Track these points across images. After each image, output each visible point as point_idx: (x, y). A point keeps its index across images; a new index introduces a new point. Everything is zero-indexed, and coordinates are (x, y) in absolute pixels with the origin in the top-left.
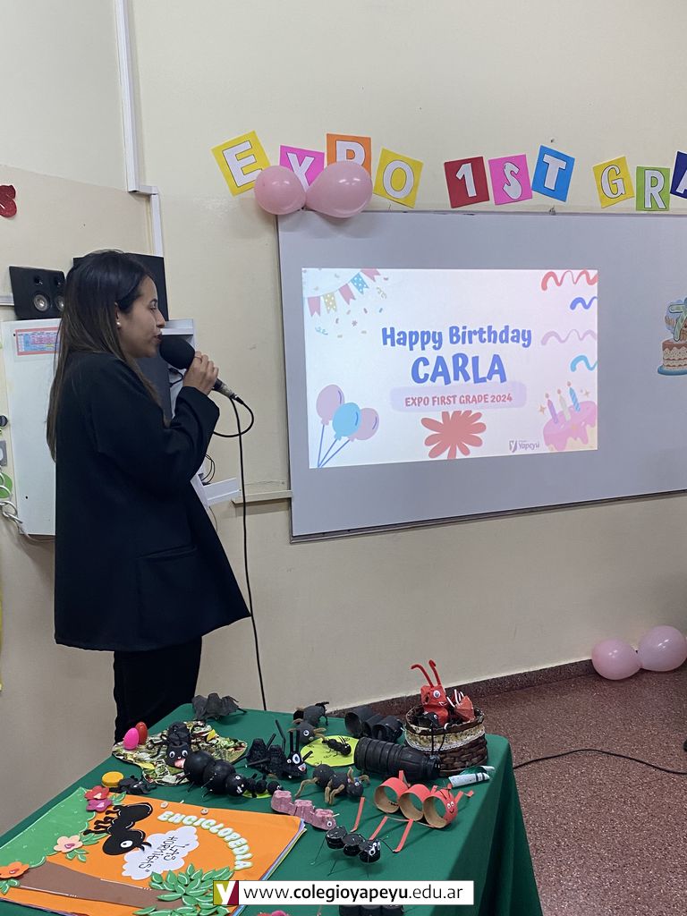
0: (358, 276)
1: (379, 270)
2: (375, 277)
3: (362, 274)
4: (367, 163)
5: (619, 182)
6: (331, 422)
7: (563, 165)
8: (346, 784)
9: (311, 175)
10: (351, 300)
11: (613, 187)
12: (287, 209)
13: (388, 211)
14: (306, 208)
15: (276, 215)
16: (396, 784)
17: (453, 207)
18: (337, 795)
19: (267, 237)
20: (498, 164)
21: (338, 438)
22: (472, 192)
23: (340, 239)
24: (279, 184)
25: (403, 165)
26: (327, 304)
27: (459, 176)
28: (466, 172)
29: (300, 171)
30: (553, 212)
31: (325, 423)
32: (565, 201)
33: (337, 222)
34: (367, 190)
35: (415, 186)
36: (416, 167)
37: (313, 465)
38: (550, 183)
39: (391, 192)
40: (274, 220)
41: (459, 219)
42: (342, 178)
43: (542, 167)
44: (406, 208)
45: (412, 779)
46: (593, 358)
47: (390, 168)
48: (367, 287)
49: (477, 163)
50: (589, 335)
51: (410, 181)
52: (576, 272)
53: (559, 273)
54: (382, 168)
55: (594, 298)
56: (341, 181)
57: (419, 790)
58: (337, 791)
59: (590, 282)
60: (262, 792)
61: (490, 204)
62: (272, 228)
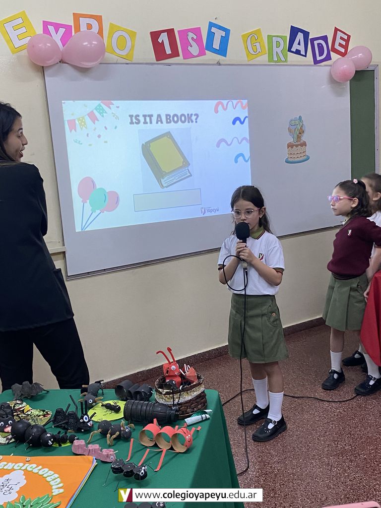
0: (100, 105)
1: (112, 101)
2: (110, 106)
3: (102, 104)
4: (101, 32)
5: (258, 45)
6: (88, 201)
7: (223, 34)
8: (120, 431)
9: (64, 40)
10: (96, 121)
11: (254, 47)
12: (50, 63)
13: (116, 63)
14: (62, 61)
15: (43, 67)
16: (153, 428)
17: (157, 61)
18: (115, 439)
19: (37, 82)
20: (184, 33)
21: (93, 212)
22: (168, 51)
23: (86, 82)
24: (44, 45)
25: (124, 34)
26: (80, 124)
27: (160, 41)
28: (164, 38)
29: (57, 37)
30: (219, 64)
31: (84, 202)
32: (225, 56)
33: (84, 71)
34: (102, 49)
35: (133, 46)
36: (133, 35)
37: (78, 229)
38: (216, 45)
39: (117, 51)
40: (42, 70)
41: (162, 68)
42: (84, 41)
43: (211, 35)
44: (128, 62)
45: (162, 423)
46: (247, 155)
47: (116, 35)
48: (106, 112)
49: (170, 32)
50: (244, 141)
51: (129, 44)
52: (235, 102)
53: (225, 102)
54: (111, 36)
55: (246, 117)
56: (84, 44)
57: (167, 430)
58: (114, 436)
59: (243, 108)
60: (65, 442)
61: (180, 59)
62: (40, 74)
